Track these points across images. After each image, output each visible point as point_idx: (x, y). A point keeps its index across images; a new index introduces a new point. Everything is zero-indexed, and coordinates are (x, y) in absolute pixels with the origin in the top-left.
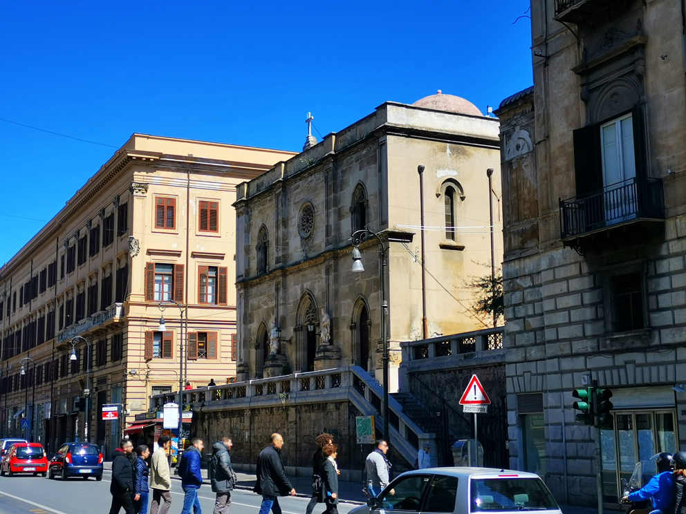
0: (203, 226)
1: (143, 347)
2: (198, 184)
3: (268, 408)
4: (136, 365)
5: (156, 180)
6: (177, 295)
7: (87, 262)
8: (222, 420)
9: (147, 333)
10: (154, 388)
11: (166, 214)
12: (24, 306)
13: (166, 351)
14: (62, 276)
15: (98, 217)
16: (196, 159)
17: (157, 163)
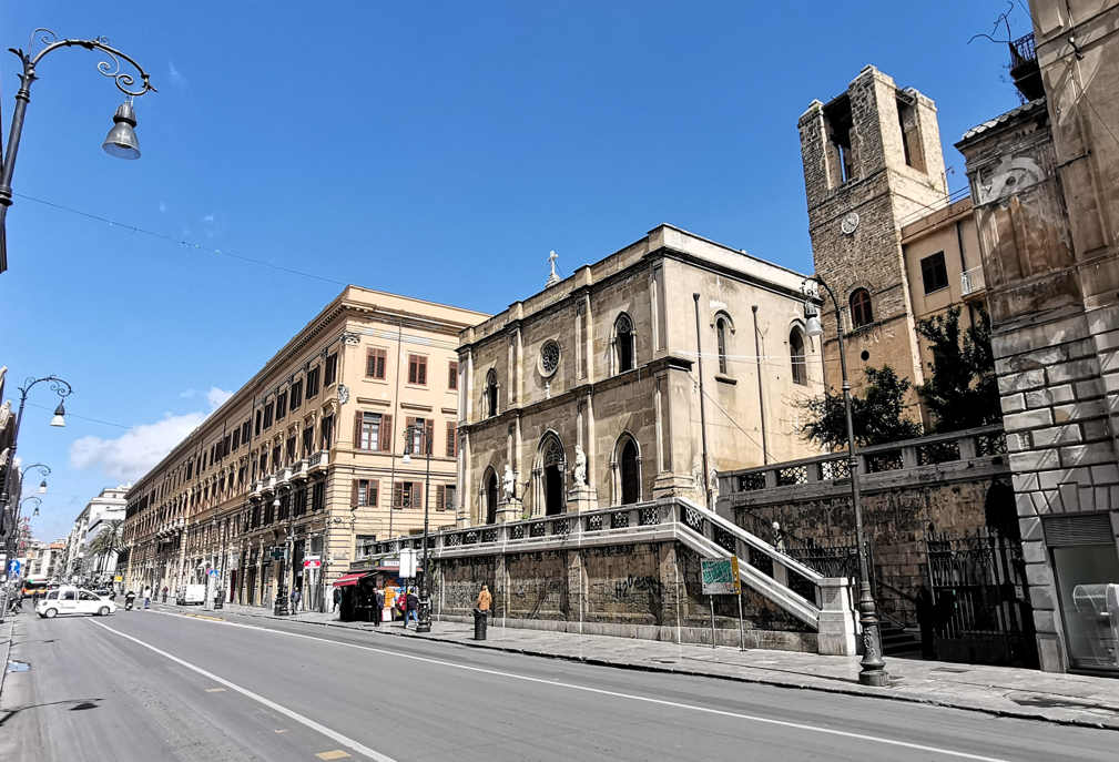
0: (412, 379)
1: (349, 495)
2: (409, 338)
3: (533, 553)
4: (342, 513)
5: (368, 331)
6: (385, 445)
7: (287, 417)
8: (461, 569)
9: (355, 481)
10: (359, 537)
11: (376, 366)
12: (214, 464)
13: (372, 500)
14: (258, 432)
15: (302, 371)
16: (408, 314)
17: (370, 314)
